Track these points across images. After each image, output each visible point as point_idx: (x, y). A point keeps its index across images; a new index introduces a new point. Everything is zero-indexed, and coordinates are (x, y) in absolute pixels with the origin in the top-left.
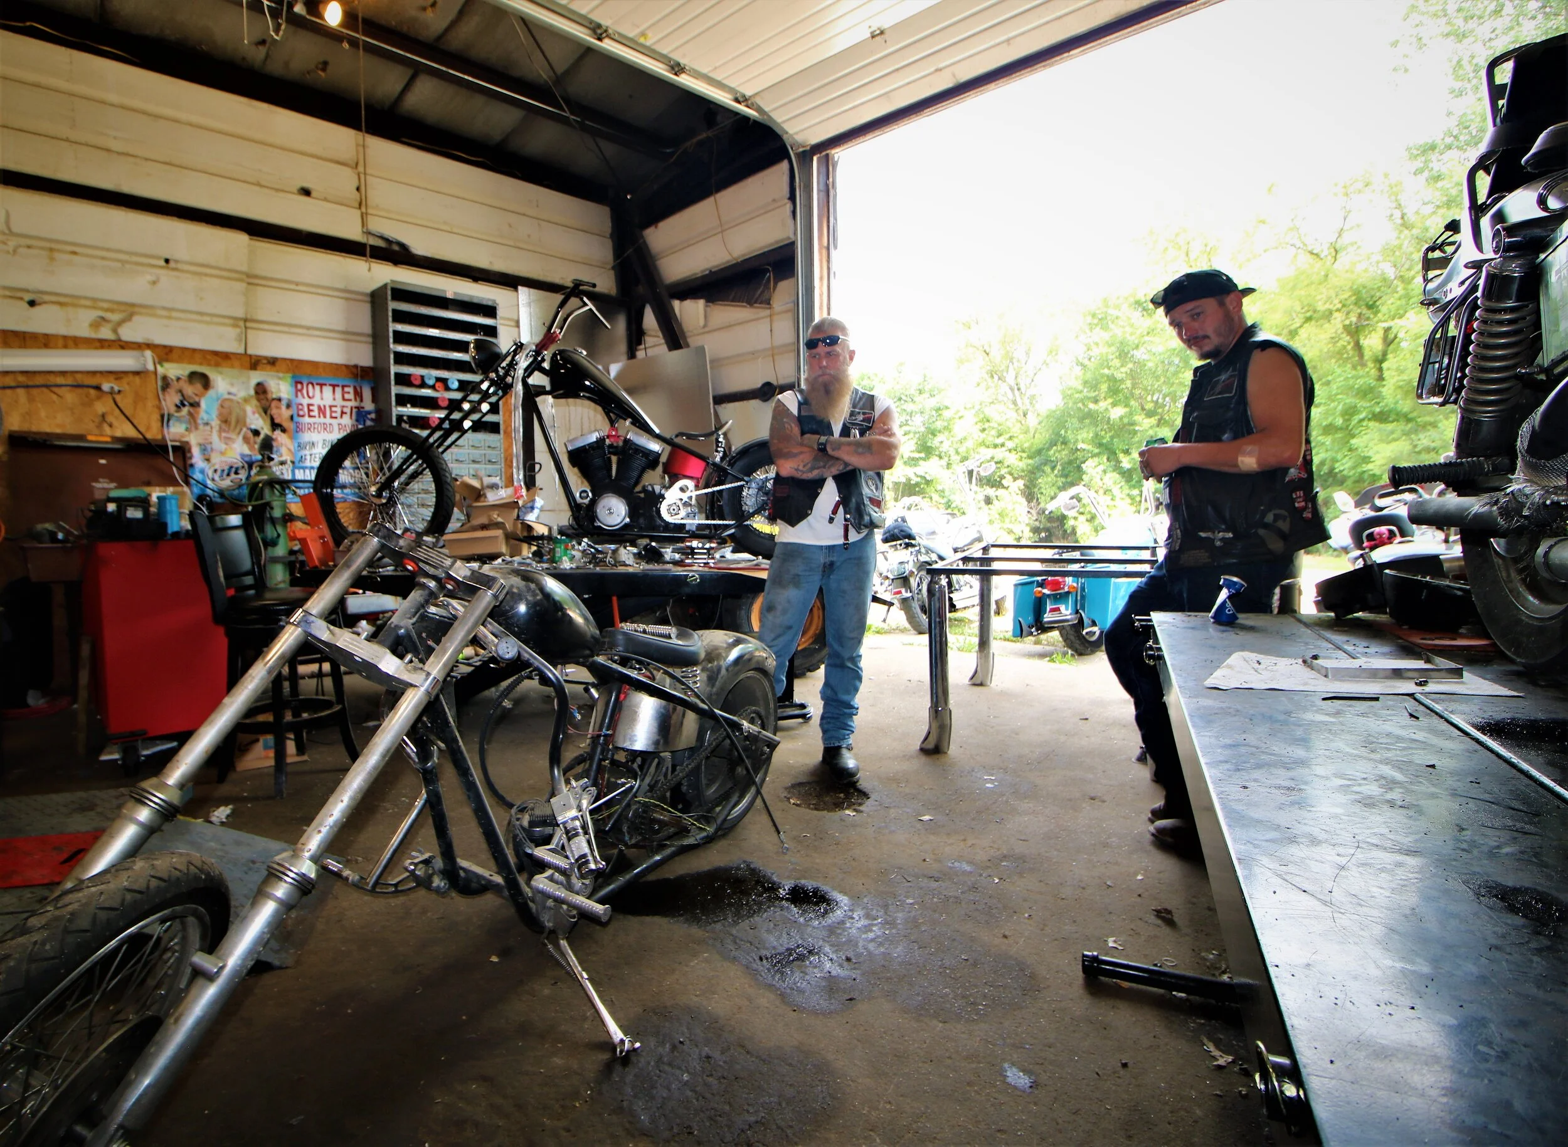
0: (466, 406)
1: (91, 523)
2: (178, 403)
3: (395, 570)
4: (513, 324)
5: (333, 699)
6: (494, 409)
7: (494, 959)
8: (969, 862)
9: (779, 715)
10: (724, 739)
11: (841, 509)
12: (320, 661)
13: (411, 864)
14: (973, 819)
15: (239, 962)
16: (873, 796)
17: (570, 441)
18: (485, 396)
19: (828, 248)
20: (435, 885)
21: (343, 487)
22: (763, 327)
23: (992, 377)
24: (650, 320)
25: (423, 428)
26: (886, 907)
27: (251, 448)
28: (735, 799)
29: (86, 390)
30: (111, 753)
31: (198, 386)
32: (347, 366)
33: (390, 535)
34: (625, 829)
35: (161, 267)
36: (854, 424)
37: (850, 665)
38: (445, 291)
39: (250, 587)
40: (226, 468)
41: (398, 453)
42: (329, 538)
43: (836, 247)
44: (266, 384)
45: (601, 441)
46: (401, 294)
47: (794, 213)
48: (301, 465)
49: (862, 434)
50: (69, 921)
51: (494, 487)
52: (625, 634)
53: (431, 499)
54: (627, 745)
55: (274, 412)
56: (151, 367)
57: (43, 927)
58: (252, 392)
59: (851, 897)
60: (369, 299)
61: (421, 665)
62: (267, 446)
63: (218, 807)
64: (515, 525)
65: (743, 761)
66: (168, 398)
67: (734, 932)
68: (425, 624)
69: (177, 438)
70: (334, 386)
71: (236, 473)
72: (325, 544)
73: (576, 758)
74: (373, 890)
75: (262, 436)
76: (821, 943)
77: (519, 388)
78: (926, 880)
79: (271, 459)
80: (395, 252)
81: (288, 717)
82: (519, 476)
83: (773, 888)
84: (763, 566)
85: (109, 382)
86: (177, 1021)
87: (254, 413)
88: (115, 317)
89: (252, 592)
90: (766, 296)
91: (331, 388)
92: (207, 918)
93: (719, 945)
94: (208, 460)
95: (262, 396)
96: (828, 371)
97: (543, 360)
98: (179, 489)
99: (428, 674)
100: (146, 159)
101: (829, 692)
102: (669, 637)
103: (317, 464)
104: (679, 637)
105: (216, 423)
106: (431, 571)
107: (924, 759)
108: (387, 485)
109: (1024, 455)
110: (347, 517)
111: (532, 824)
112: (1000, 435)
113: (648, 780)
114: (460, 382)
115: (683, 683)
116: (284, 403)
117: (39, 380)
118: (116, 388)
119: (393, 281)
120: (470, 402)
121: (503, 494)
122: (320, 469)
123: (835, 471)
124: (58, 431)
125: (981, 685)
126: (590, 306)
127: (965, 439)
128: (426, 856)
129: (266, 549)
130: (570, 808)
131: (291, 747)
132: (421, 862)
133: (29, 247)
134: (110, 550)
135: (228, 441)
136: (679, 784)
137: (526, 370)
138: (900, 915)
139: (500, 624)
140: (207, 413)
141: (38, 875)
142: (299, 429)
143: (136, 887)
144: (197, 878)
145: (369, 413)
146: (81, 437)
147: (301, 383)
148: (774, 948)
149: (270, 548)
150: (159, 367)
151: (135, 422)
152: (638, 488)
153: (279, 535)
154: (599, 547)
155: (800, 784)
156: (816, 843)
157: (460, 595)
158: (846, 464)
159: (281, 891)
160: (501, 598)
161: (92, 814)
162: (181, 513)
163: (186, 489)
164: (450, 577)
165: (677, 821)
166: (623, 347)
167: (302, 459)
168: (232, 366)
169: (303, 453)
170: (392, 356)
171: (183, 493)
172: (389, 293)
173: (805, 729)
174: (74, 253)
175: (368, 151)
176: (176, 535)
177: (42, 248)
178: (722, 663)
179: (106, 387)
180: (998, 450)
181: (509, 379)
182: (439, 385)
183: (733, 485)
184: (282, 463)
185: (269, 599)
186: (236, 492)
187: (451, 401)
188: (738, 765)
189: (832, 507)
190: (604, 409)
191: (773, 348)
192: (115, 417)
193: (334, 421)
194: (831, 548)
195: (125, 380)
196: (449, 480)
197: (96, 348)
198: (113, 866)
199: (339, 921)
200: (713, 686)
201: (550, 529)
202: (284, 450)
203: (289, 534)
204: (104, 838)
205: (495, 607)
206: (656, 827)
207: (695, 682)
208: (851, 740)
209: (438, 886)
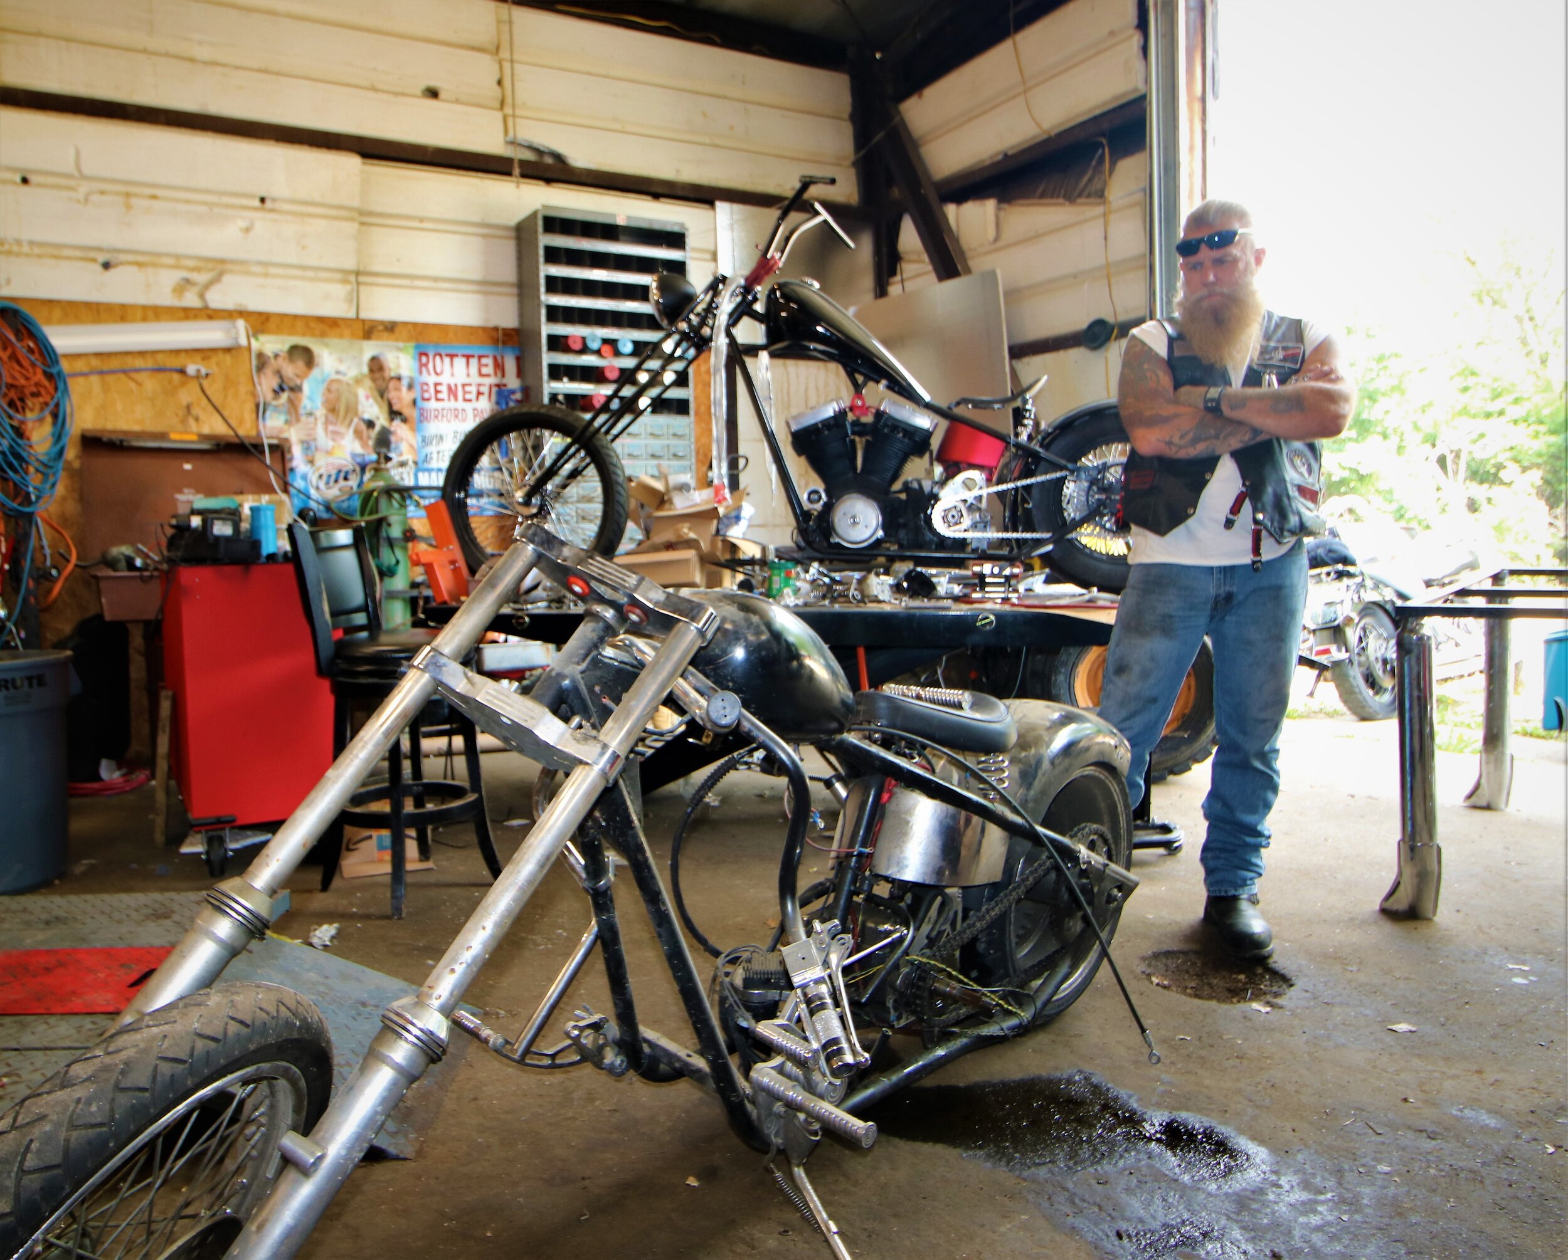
0: (643, 377)
1: (172, 543)
2: (276, 388)
3: (549, 607)
4: (708, 256)
5: (466, 784)
6: (682, 380)
7: (692, 1182)
8: (1493, 1112)
9: (1136, 840)
10: (1047, 872)
11: (1247, 506)
12: (449, 734)
13: (575, 1027)
14: (1494, 1037)
15: (343, 1152)
16: (1300, 983)
17: (795, 418)
18: (670, 359)
19: (1203, 100)
20: (607, 1061)
21: (480, 495)
22: (1094, 231)
23: (1481, 301)
24: (909, 237)
25: (585, 409)
26: (1339, 1173)
27: (364, 445)
28: (1064, 969)
29: (168, 374)
30: (192, 844)
31: (300, 364)
32: (484, 329)
33: (551, 541)
34: (890, 1003)
35: (255, 209)
36: (1266, 366)
37: (1258, 765)
38: (614, 216)
39: (361, 628)
40: (334, 473)
41: (553, 443)
42: (462, 564)
43: (1215, 95)
44: (382, 359)
45: (841, 415)
46: (555, 224)
47: (1145, 49)
48: (426, 466)
49: (1282, 381)
50: (123, 1073)
51: (683, 488)
52: (889, 699)
53: (597, 508)
54: (893, 872)
55: (392, 395)
56: (243, 341)
57: (88, 1079)
58: (365, 370)
59: (1273, 1150)
60: (513, 234)
61: (594, 733)
62: (384, 441)
63: (320, 925)
64: (713, 543)
65: (1080, 907)
66: (263, 380)
67: (1070, 1185)
68: (599, 673)
69: (274, 434)
70: (468, 357)
71: (346, 479)
72: (456, 571)
73: (815, 887)
74: (521, 1061)
75: (377, 429)
76: (1223, 1221)
77: (721, 342)
78: (1410, 1135)
79: (388, 459)
80: (548, 166)
81: (409, 807)
82: (720, 472)
83: (1133, 1120)
84: (1101, 603)
85: (195, 363)
86: (260, 1228)
87: (367, 397)
88: (201, 278)
89: (364, 634)
90: (1097, 185)
91: (464, 360)
92: (303, 1083)
93: (1046, 1204)
94: (311, 462)
95: (377, 375)
96: (1218, 289)
97: (755, 299)
98: (274, 497)
99: (605, 747)
100: (238, 68)
101: (1218, 806)
102: (959, 706)
103: (445, 464)
104: (974, 706)
105: (321, 412)
106: (607, 593)
107: (1388, 927)
108: (537, 488)
109: (1543, 428)
110: (484, 534)
111: (748, 983)
112: (1496, 396)
113: (926, 928)
114: (637, 344)
115: (983, 780)
116: (405, 382)
117: (115, 364)
118: (203, 371)
119: (545, 207)
120: (648, 371)
121: (699, 499)
122: (450, 471)
123: (1236, 443)
124: (136, 428)
125: (1488, 807)
126: (825, 215)
127: (1430, 404)
128: (596, 1018)
129: (381, 580)
130: (812, 964)
131: (411, 848)
132: (589, 1026)
133: (102, 193)
134: (192, 577)
135: (336, 435)
136: (974, 940)
137: (731, 315)
138: (1366, 1190)
139: (707, 676)
140: (311, 399)
141: (102, 999)
142: (423, 417)
143: (209, 1032)
144: (289, 1025)
145: (513, 392)
146: (163, 436)
147: (426, 355)
148: (1141, 1220)
149: (386, 579)
150: (253, 341)
151: (225, 414)
152: (897, 486)
153: (398, 562)
154: (837, 576)
155: (1168, 954)
156: (1203, 1053)
157: (649, 630)
158: (1256, 431)
159: (401, 1052)
160: (709, 635)
161: (167, 923)
162: (278, 530)
163: (284, 497)
164: (635, 603)
165: (973, 999)
166: (868, 281)
167: (426, 459)
168: (341, 336)
169: (428, 450)
170: (543, 312)
171: (281, 503)
172: (540, 223)
173: (1172, 865)
174: (154, 197)
175: (516, 29)
176: (272, 557)
177: (117, 193)
178: (1043, 751)
179: (191, 369)
180: (1494, 420)
181: (706, 331)
182: (606, 350)
183: (1048, 477)
184: (403, 464)
185: (386, 644)
186: (345, 505)
187: (622, 371)
188: (1071, 915)
189: (1231, 503)
190: (845, 367)
191: (1108, 265)
192: (202, 409)
193: (467, 406)
194: (1228, 572)
195: (214, 360)
196: (621, 480)
197: (180, 319)
198: (181, 998)
199: (476, 1099)
200: (1029, 787)
201: (764, 550)
202: (404, 447)
203: (410, 557)
204: (173, 958)
205: (701, 649)
206: (939, 1004)
207: (1001, 780)
208: (1257, 887)
209: (612, 1064)
